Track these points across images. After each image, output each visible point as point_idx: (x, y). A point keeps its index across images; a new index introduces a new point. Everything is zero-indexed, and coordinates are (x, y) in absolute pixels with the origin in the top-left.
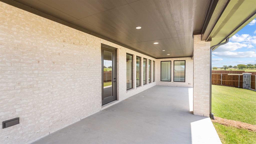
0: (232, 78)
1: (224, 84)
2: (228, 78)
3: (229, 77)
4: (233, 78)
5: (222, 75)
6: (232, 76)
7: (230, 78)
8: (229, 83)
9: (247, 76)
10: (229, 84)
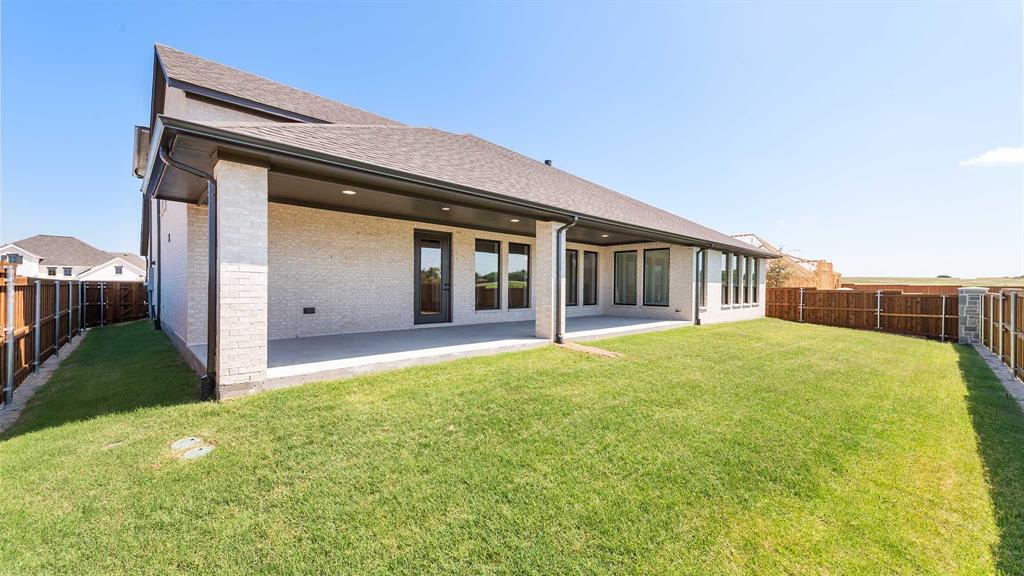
0: (919, 305)
1: (889, 327)
2: (903, 307)
3: (907, 301)
4: (922, 304)
5: (879, 295)
6: (919, 300)
7: (909, 304)
8: (909, 324)
9: (971, 299)
10: (906, 328)
